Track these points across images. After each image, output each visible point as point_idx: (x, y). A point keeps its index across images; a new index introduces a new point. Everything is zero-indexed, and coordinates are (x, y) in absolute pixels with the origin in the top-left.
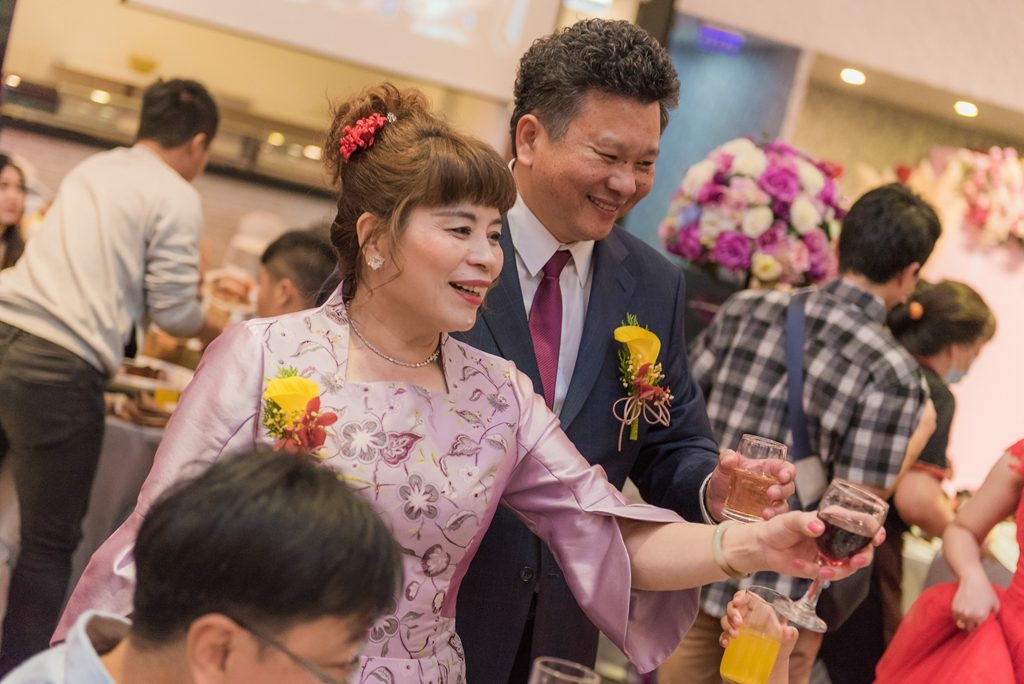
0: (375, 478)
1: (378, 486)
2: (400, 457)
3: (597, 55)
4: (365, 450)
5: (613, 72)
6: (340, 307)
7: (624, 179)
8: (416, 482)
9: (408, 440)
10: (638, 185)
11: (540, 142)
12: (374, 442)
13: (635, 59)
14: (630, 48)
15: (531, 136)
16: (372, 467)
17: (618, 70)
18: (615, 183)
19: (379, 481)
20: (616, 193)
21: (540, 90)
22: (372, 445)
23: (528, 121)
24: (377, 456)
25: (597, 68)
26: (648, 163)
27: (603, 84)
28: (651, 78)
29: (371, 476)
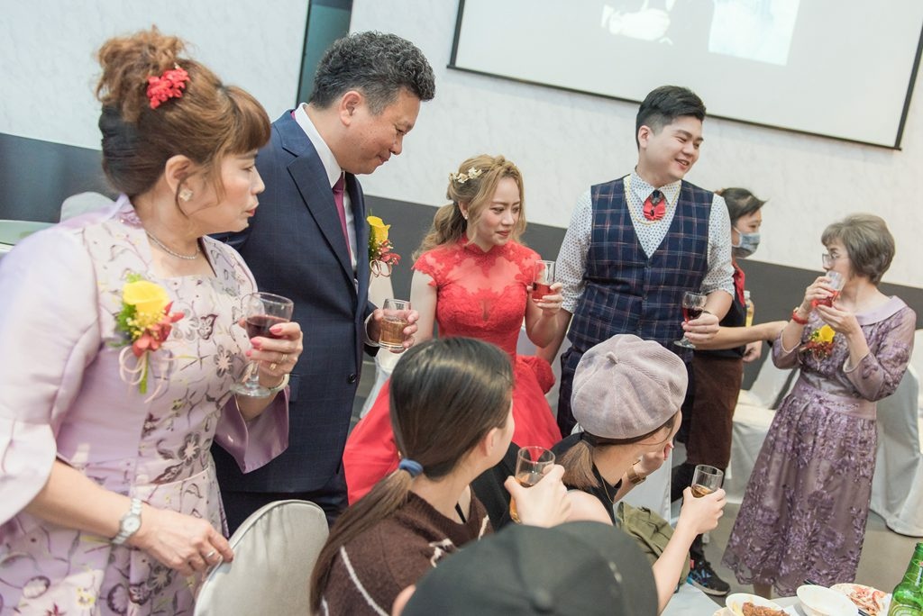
0: (199, 355)
1: (201, 358)
2: (210, 334)
4: (189, 333)
6: (133, 215)
8: (221, 349)
9: (211, 319)
12: (192, 325)
16: (196, 345)
19: (202, 356)
22: (192, 328)
24: (197, 336)
29: (196, 352)
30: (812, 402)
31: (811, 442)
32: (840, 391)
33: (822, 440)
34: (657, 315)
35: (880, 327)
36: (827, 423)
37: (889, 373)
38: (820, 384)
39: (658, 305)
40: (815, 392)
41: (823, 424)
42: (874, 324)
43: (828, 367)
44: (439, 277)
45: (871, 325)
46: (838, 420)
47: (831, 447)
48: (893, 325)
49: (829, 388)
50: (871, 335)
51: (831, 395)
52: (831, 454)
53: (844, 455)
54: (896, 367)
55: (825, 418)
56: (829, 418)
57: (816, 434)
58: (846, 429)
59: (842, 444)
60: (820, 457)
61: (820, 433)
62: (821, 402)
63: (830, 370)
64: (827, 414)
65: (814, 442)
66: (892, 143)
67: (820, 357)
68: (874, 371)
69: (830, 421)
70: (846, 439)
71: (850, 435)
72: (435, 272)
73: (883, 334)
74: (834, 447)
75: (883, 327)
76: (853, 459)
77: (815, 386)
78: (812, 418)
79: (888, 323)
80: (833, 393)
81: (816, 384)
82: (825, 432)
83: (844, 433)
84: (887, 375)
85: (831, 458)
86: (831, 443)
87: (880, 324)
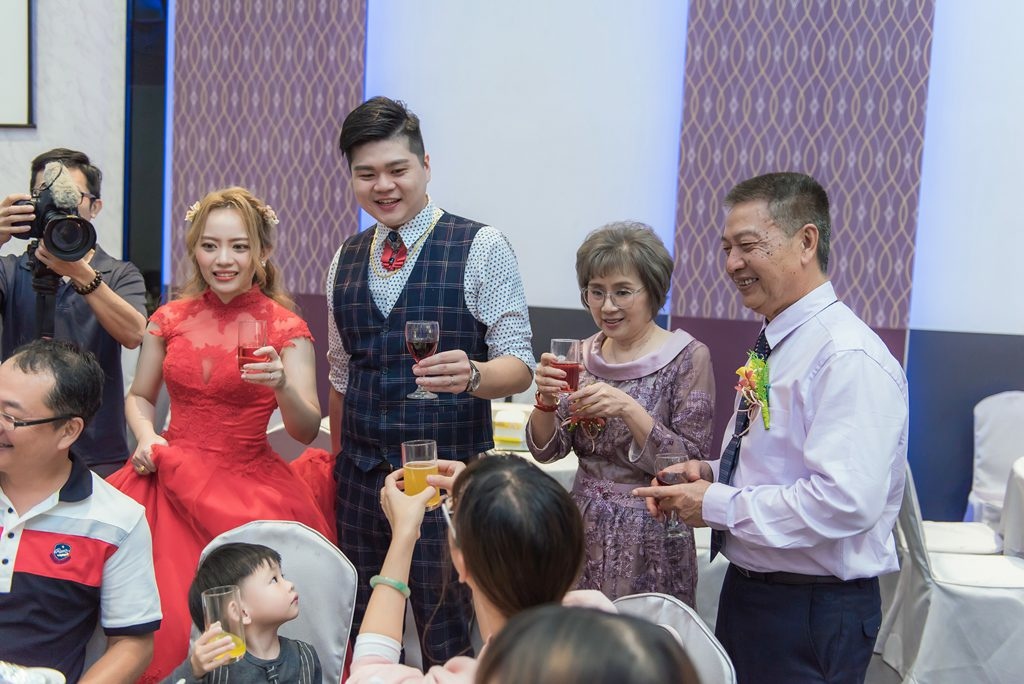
30: (594, 499)
31: (601, 557)
32: (627, 477)
33: (613, 551)
34: (403, 393)
35: (665, 375)
36: (617, 525)
37: (692, 440)
38: (601, 471)
39: (402, 380)
40: (596, 484)
41: (611, 528)
42: (657, 372)
43: (605, 444)
44: (167, 327)
45: (652, 375)
46: (631, 518)
47: (627, 558)
48: (682, 371)
49: (613, 474)
50: (655, 388)
51: (617, 485)
52: (629, 569)
53: (648, 566)
55: (614, 518)
56: (617, 518)
57: (605, 544)
58: (643, 530)
59: (641, 553)
60: (614, 577)
61: (609, 543)
62: (605, 497)
63: (609, 448)
64: (616, 511)
65: (604, 556)
67: (593, 433)
69: (620, 522)
70: (645, 543)
71: (652, 538)
72: (165, 322)
73: (672, 384)
74: (631, 558)
75: (669, 374)
76: (660, 571)
77: (595, 476)
78: (597, 522)
79: (674, 368)
80: (617, 481)
81: (597, 471)
82: (615, 539)
83: (641, 535)
84: (691, 444)
85: (628, 575)
86: (627, 553)
87: (664, 371)
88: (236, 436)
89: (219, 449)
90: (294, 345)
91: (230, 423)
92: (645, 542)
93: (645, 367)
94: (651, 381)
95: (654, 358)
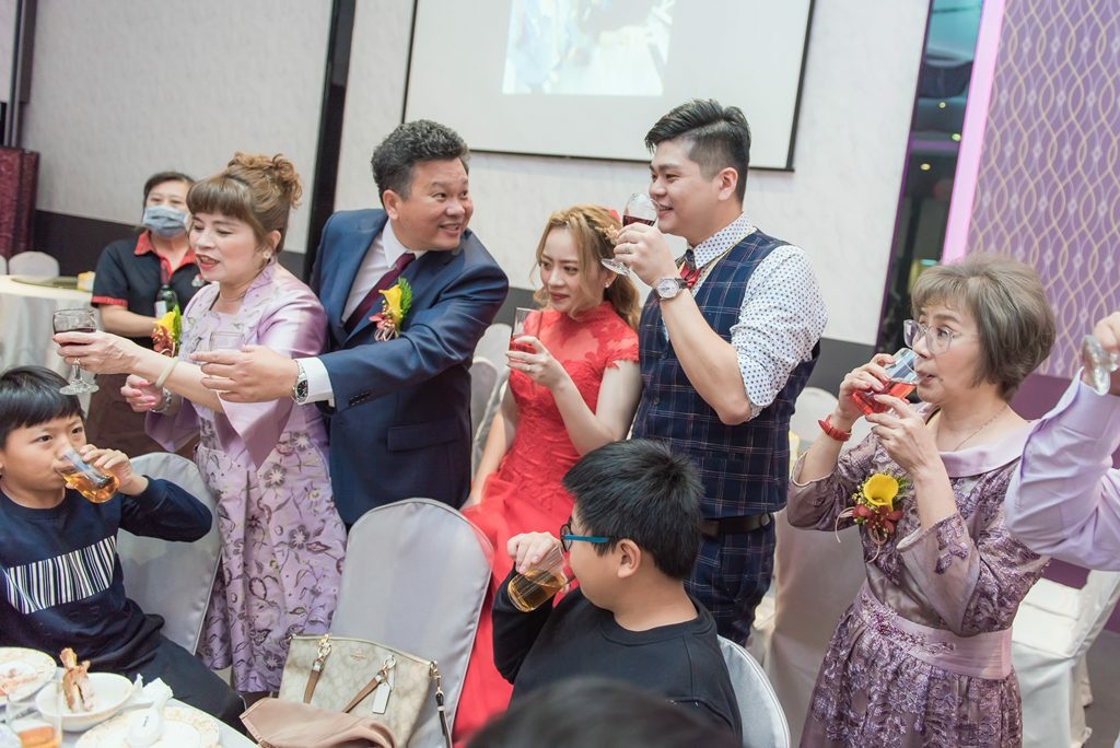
3: (412, 143)
5: (424, 148)
7: (455, 207)
10: (465, 209)
11: (399, 204)
13: (434, 137)
14: (429, 132)
15: (393, 203)
17: (426, 147)
18: (450, 211)
20: (454, 217)
21: (388, 175)
23: (388, 194)
25: (414, 149)
26: (465, 193)
27: (421, 157)
28: (447, 145)
30: (869, 628)
31: (864, 712)
33: (878, 711)
34: (670, 429)
36: (891, 675)
38: (884, 594)
39: (670, 414)
40: (876, 608)
41: (882, 677)
42: (980, 475)
45: (973, 478)
46: (912, 672)
47: (897, 727)
50: (970, 498)
54: (1012, 565)
55: (887, 665)
57: (870, 697)
59: (917, 728)
61: (875, 697)
64: (892, 657)
66: (782, 164)
68: (956, 559)
70: (927, 715)
74: (903, 730)
78: (866, 662)
79: (1003, 474)
80: (902, 613)
82: (884, 695)
83: (921, 702)
86: (897, 721)
87: (990, 475)
88: (555, 453)
89: (537, 463)
90: (617, 367)
91: (550, 439)
92: (927, 713)
93: (968, 464)
94: (970, 486)
95: (983, 455)
